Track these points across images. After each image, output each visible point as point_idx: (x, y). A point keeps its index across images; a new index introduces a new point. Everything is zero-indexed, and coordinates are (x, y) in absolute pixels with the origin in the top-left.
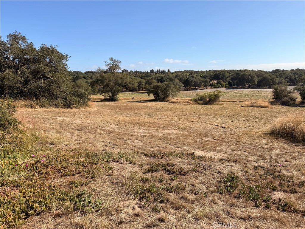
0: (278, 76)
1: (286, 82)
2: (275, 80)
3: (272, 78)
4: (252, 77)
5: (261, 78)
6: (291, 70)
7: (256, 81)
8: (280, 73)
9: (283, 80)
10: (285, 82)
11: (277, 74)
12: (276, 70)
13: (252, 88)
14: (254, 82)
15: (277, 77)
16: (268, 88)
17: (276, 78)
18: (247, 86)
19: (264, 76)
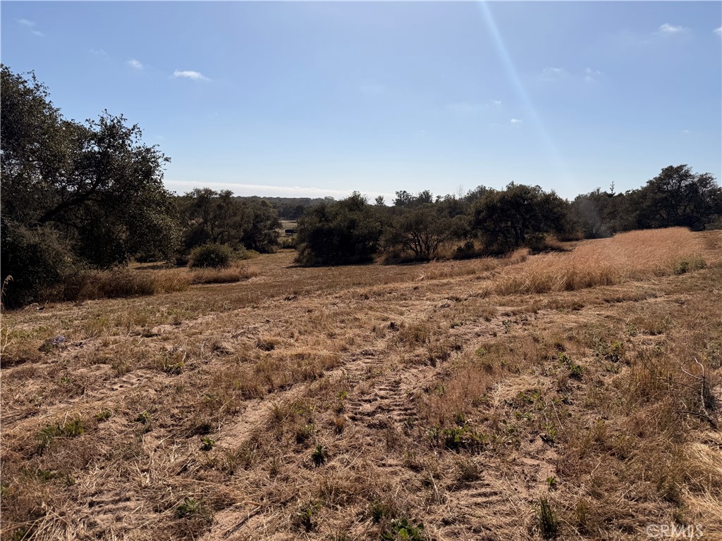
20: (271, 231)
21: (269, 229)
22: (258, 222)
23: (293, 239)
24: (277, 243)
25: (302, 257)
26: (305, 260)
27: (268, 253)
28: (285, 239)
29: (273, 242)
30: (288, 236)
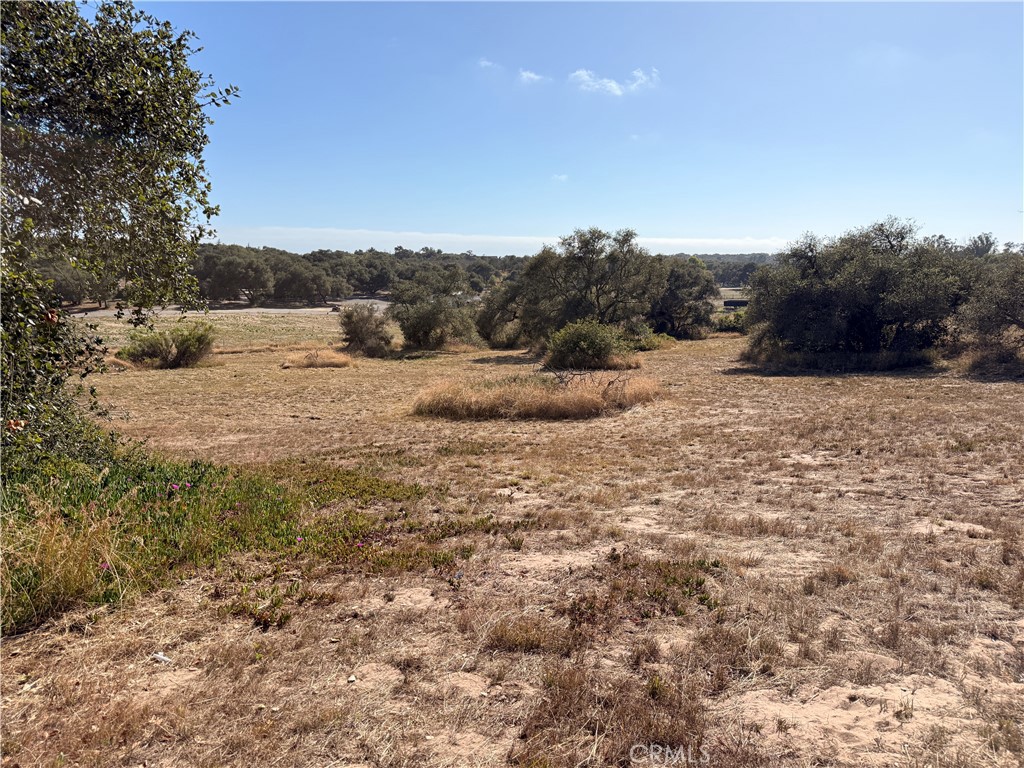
0: (330, 272)
1: (352, 288)
2: (324, 282)
3: (315, 276)
4: (256, 270)
5: (282, 275)
6: (356, 253)
7: (271, 284)
8: (334, 261)
9: (345, 284)
10: (349, 289)
11: (326, 264)
12: (321, 252)
13: (262, 305)
14: (264, 285)
15: (328, 275)
16: (308, 306)
17: (325, 278)
18: (245, 300)
19: (292, 269)
20: (700, 303)
21: (696, 299)
22: (678, 288)
23: (738, 317)
24: (709, 323)
25: (756, 350)
26: (763, 357)
27: (692, 339)
28: (722, 316)
29: (702, 320)
30: (729, 311)
